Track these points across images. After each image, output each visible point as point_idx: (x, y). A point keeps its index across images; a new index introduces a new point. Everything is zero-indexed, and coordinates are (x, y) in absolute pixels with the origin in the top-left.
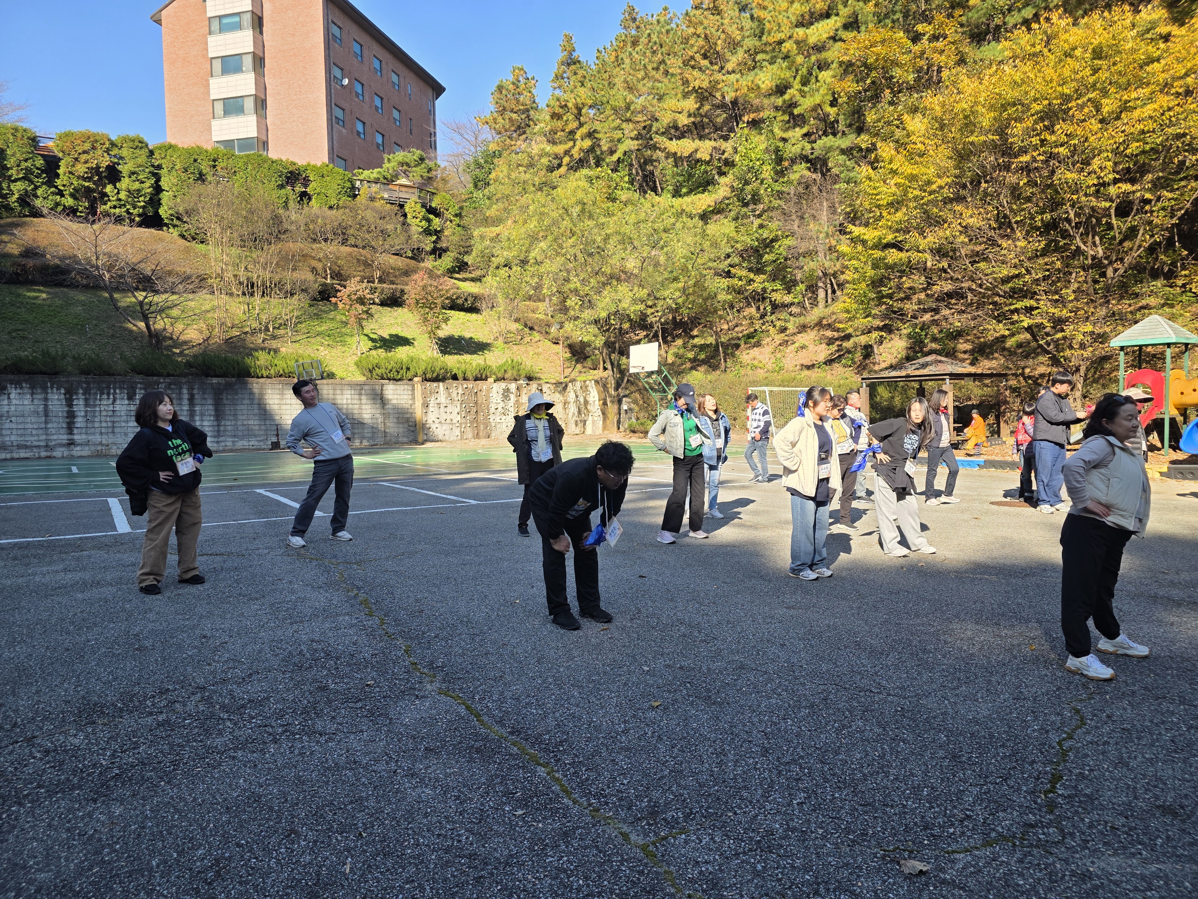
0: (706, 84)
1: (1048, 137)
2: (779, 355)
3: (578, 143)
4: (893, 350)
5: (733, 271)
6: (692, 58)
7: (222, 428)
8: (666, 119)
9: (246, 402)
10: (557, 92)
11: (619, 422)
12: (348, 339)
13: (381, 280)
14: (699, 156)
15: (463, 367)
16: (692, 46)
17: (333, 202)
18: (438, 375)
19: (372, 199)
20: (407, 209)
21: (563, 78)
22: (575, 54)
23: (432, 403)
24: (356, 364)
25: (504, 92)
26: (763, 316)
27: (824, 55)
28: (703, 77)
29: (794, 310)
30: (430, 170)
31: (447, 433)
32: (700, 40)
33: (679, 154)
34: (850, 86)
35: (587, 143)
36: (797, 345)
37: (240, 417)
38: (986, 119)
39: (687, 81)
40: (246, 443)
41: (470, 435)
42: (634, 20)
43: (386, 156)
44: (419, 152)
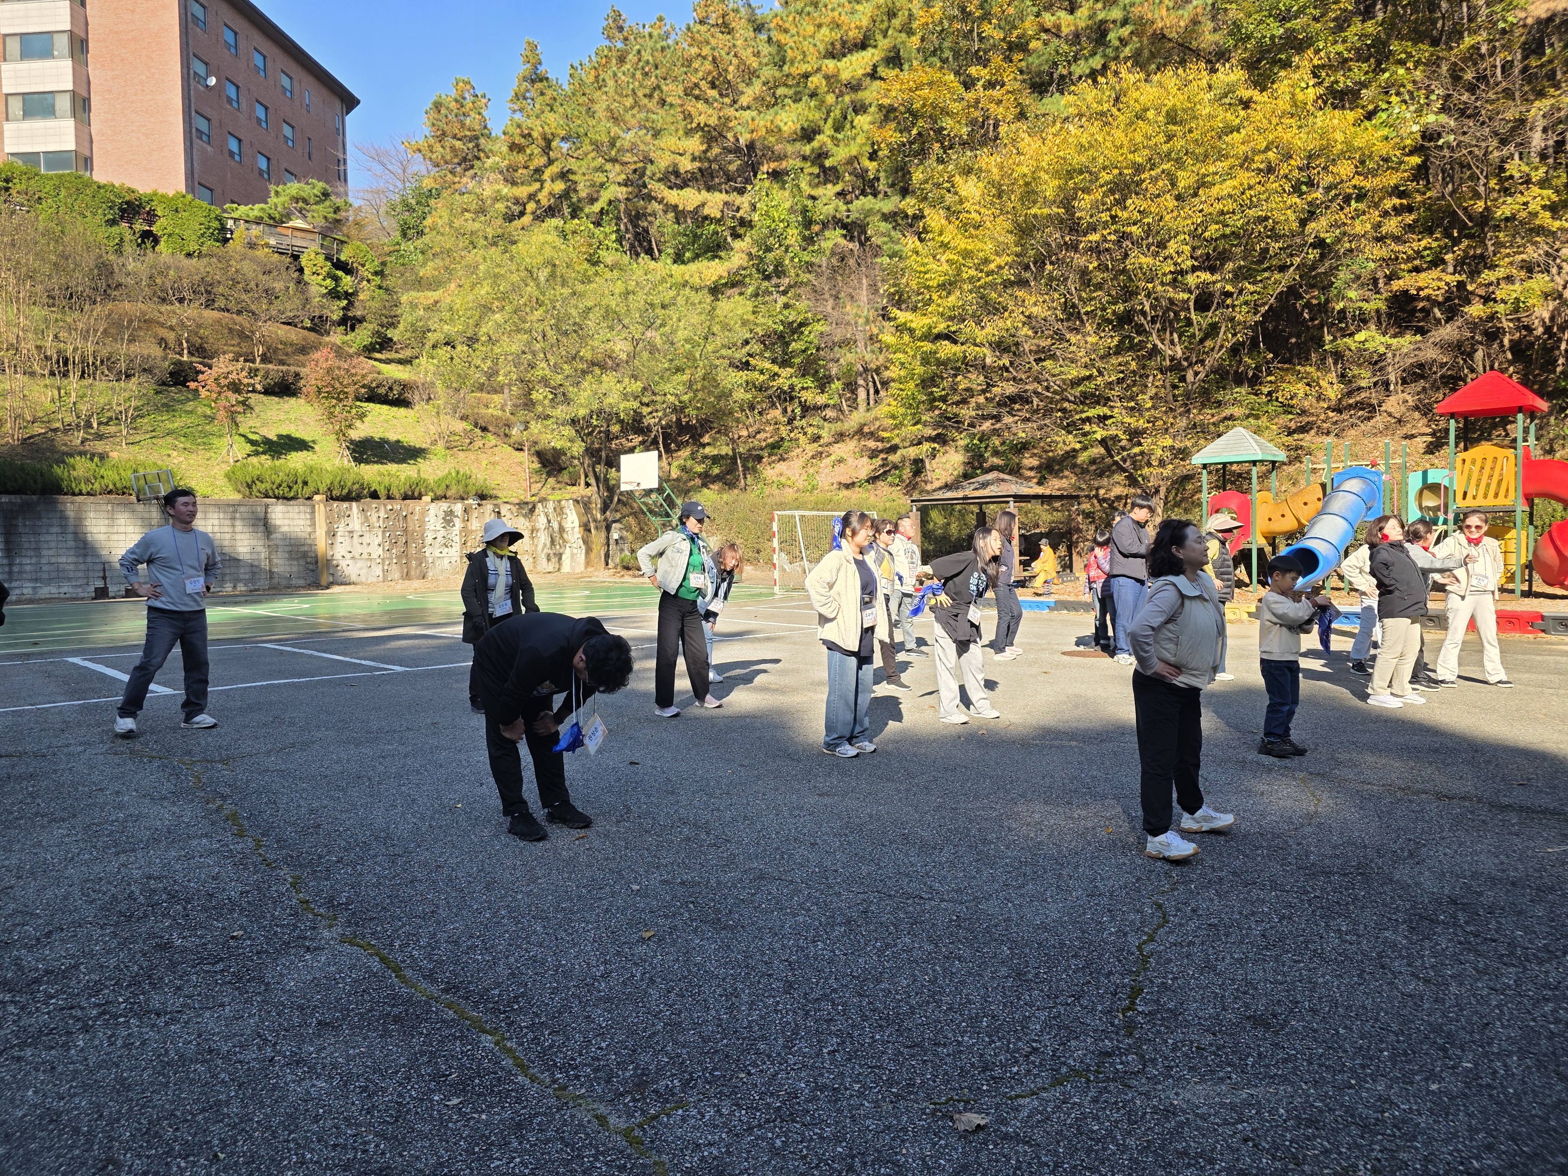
0: (713, 121)
1: (1120, 214)
2: (811, 471)
3: (547, 185)
4: (948, 466)
5: (753, 362)
6: (696, 85)
7: (16, 569)
8: (663, 162)
9: (54, 530)
10: (518, 116)
11: (607, 556)
12: (215, 441)
13: (265, 359)
14: (706, 211)
15: (386, 481)
16: (696, 70)
17: (193, 247)
18: (350, 492)
19: (252, 246)
20: (304, 261)
21: (525, 98)
22: (541, 69)
23: (341, 529)
24: (228, 477)
25: (443, 111)
26: (790, 421)
27: (861, 95)
28: (710, 111)
29: (830, 413)
30: (337, 210)
31: (363, 572)
32: (707, 63)
33: (681, 208)
34: (891, 135)
35: (559, 187)
36: (833, 458)
37: (45, 552)
38: (1050, 187)
39: (690, 115)
40: (54, 590)
41: (397, 575)
42: (621, 29)
43: (272, 187)
44: (321, 185)
